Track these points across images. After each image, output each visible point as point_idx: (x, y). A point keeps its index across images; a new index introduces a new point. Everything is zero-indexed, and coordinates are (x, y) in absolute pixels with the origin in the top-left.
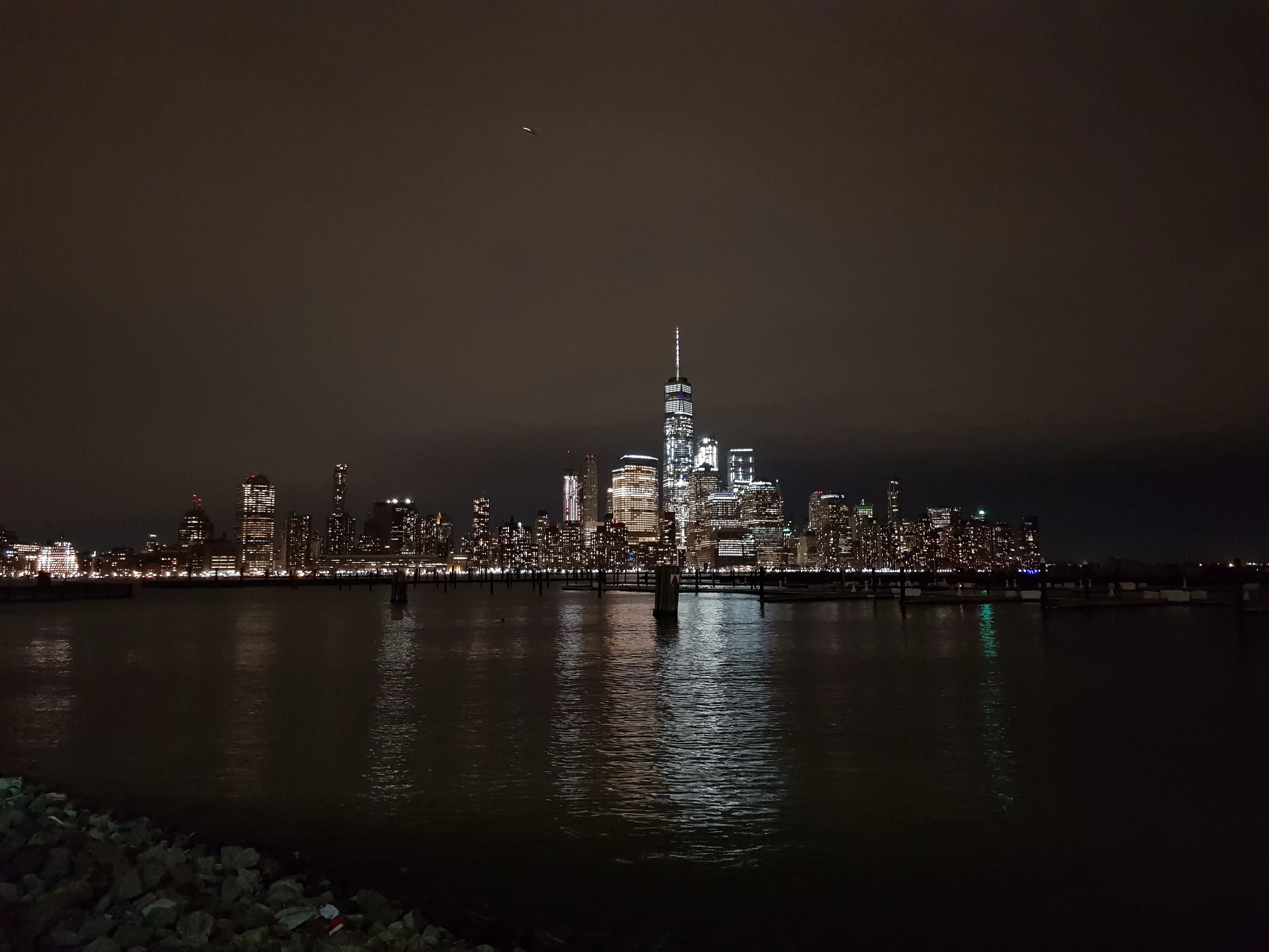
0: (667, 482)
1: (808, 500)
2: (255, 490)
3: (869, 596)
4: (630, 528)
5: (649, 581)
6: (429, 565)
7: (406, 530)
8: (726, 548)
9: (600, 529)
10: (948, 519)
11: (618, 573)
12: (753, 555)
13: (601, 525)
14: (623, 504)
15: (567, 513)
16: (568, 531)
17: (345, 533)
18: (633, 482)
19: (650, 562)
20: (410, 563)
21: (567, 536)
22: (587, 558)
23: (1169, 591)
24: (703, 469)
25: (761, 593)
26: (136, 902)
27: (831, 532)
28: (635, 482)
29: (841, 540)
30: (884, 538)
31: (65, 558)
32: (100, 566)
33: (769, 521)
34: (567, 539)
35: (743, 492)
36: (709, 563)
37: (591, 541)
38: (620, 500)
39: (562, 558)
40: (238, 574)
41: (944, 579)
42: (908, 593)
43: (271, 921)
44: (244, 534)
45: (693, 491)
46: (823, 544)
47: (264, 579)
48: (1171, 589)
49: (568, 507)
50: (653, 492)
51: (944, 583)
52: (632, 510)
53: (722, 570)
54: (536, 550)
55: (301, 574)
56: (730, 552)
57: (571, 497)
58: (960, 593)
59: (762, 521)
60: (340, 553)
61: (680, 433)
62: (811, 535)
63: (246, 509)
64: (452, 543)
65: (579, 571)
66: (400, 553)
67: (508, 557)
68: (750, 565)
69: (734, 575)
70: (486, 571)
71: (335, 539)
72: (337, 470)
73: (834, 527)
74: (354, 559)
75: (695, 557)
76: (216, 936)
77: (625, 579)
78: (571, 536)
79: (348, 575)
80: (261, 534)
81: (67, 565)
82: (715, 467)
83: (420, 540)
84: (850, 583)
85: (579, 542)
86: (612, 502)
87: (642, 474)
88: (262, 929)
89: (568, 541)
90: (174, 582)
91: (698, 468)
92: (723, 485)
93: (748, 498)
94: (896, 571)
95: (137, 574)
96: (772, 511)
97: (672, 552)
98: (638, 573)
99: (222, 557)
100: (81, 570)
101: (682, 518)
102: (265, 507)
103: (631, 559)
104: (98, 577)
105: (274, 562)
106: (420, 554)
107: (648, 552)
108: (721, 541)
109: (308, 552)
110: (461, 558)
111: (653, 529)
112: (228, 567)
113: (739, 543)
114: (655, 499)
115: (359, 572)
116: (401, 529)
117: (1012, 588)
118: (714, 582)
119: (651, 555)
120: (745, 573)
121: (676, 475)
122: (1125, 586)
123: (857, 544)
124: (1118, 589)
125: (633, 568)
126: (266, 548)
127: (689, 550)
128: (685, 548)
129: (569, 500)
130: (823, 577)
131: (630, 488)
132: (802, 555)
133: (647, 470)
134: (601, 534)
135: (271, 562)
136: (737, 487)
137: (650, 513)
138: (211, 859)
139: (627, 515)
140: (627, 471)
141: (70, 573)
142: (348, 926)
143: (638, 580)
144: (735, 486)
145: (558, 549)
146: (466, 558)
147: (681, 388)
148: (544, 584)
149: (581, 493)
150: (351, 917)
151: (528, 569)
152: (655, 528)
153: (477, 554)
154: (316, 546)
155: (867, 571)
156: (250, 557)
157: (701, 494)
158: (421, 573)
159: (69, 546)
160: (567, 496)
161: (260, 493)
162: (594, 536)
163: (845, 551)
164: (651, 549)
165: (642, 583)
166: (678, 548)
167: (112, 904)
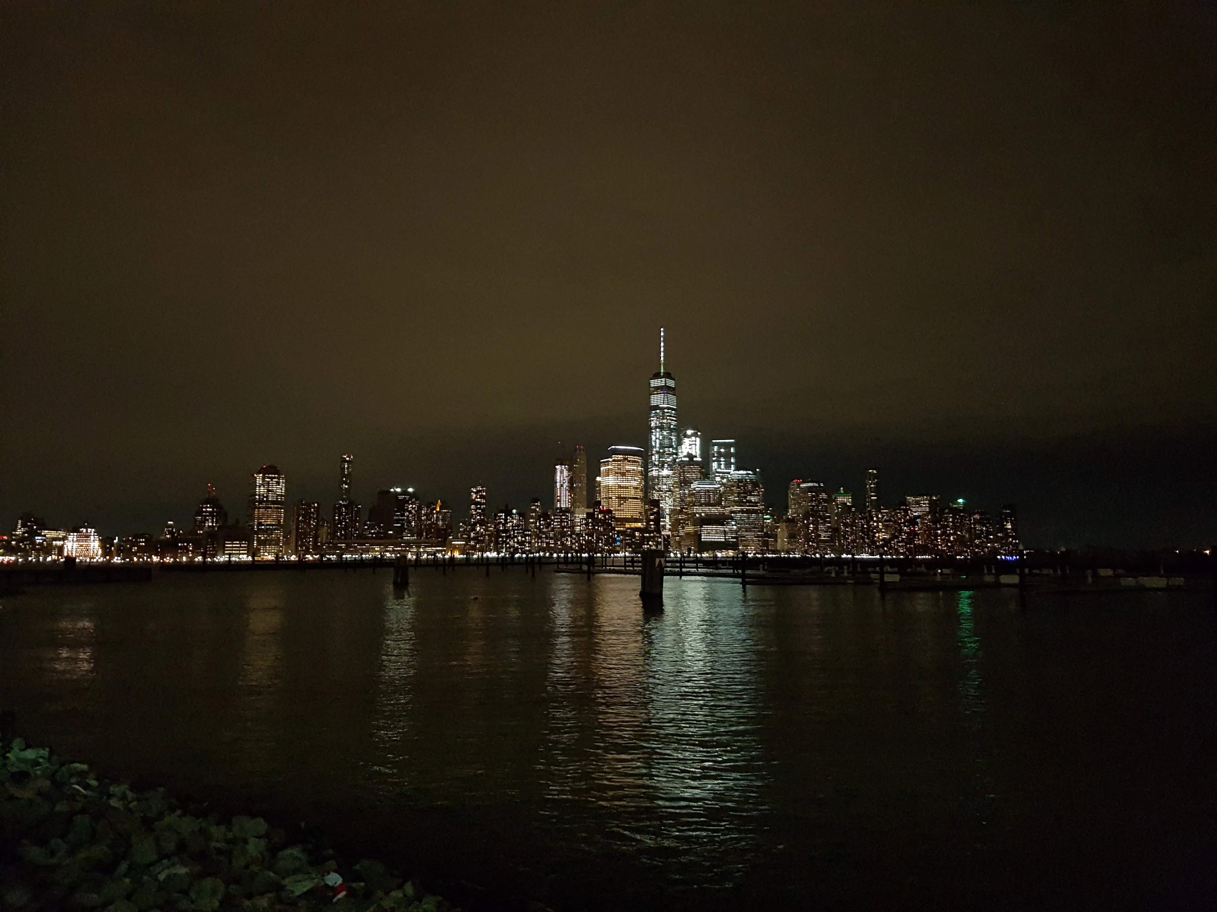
0: (652, 470)
1: (787, 488)
2: (266, 480)
3: (849, 581)
4: (617, 515)
5: (635, 564)
6: (429, 549)
7: (408, 516)
8: (709, 533)
9: (590, 515)
10: (926, 507)
11: (606, 557)
12: (734, 540)
13: (590, 512)
14: (611, 492)
15: (558, 501)
16: (559, 517)
17: (351, 519)
18: (620, 471)
19: (636, 547)
20: (411, 547)
21: (558, 522)
22: (577, 542)
23: (1145, 578)
24: (687, 459)
25: (743, 576)
26: (151, 868)
27: (811, 519)
28: (622, 471)
29: (821, 527)
30: (863, 525)
31: (90, 543)
32: (122, 551)
33: (750, 508)
34: (558, 525)
35: (725, 481)
36: (693, 548)
37: (581, 527)
38: (607, 488)
39: (553, 542)
40: (250, 558)
41: (923, 565)
42: (888, 578)
43: (279, 888)
44: (256, 521)
45: (677, 480)
46: (803, 531)
47: (274, 563)
48: (1148, 575)
49: (559, 495)
50: (639, 481)
51: (923, 569)
52: (619, 498)
53: (705, 555)
54: (529, 535)
55: (309, 557)
56: (712, 537)
57: (562, 486)
58: (939, 578)
59: (743, 508)
60: (345, 539)
61: (665, 425)
62: (791, 521)
63: (257, 497)
64: (451, 528)
65: (570, 555)
66: (402, 538)
67: (503, 542)
68: (731, 549)
69: (716, 559)
70: (482, 555)
71: (341, 524)
72: (345, 461)
73: (813, 514)
74: (359, 544)
75: (679, 542)
76: (227, 901)
77: (613, 563)
78: (562, 522)
79: (353, 559)
80: (272, 521)
81: (91, 550)
82: (698, 457)
83: (421, 526)
84: (830, 568)
85: (569, 527)
86: (600, 490)
87: (629, 463)
88: (270, 895)
89: (559, 526)
90: (191, 566)
91: (681, 458)
92: (706, 474)
93: (729, 487)
94: (875, 557)
95: (155, 559)
96: (753, 499)
97: (658, 537)
98: (625, 557)
99: (235, 542)
100: (104, 555)
101: (667, 505)
102: (275, 495)
103: (618, 543)
104: (120, 561)
105: (284, 547)
106: (421, 538)
107: (635, 536)
108: (704, 526)
109: (316, 538)
110: (459, 543)
111: (639, 515)
112: (241, 552)
113: (721, 529)
114: (640, 487)
115: (364, 556)
116: (403, 515)
117: (990, 573)
118: (697, 565)
119: (637, 540)
120: (727, 557)
121: (662, 466)
122: (1103, 572)
123: (836, 530)
124: (1095, 575)
125: (621, 552)
126: (277, 534)
127: (673, 535)
128: (670, 533)
129: (560, 489)
130: (804, 562)
131: (618, 476)
132: (782, 541)
133: (633, 459)
134: (590, 520)
135: (281, 547)
136: (719, 476)
137: (636, 500)
138: (223, 828)
139: (615, 502)
140: (614, 461)
141: (94, 558)
142: (352, 894)
143: (625, 564)
144: (717, 474)
145: (550, 534)
146: (464, 543)
147: (666, 382)
148: (537, 567)
149: (571, 482)
150: (354, 885)
151: (522, 553)
152: (641, 515)
153: (474, 539)
154: (324, 531)
155: (847, 556)
156: (261, 543)
157: (685, 483)
158: (422, 556)
159: (93, 532)
160: (558, 484)
161: (271, 482)
162: (584, 521)
163: (824, 537)
164: (637, 534)
165: (629, 566)
166: (663, 533)
167: (130, 868)
